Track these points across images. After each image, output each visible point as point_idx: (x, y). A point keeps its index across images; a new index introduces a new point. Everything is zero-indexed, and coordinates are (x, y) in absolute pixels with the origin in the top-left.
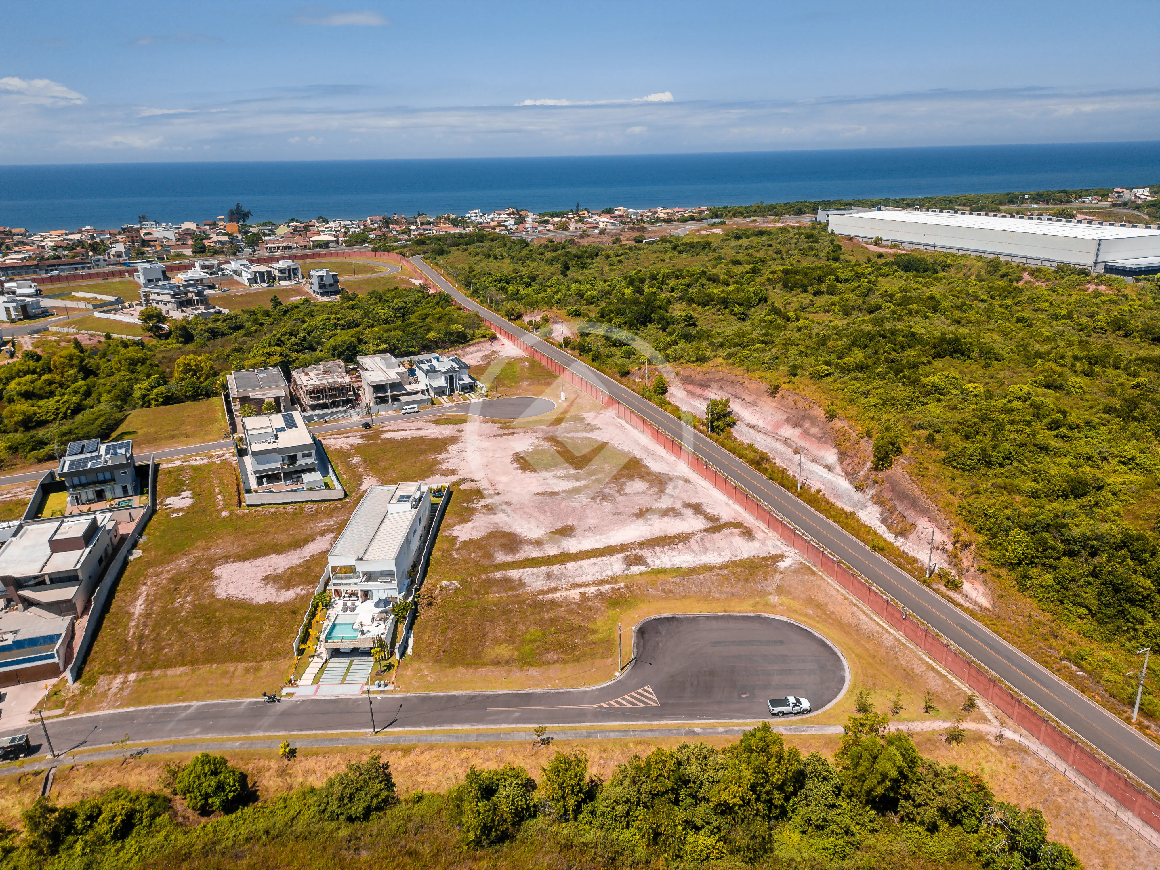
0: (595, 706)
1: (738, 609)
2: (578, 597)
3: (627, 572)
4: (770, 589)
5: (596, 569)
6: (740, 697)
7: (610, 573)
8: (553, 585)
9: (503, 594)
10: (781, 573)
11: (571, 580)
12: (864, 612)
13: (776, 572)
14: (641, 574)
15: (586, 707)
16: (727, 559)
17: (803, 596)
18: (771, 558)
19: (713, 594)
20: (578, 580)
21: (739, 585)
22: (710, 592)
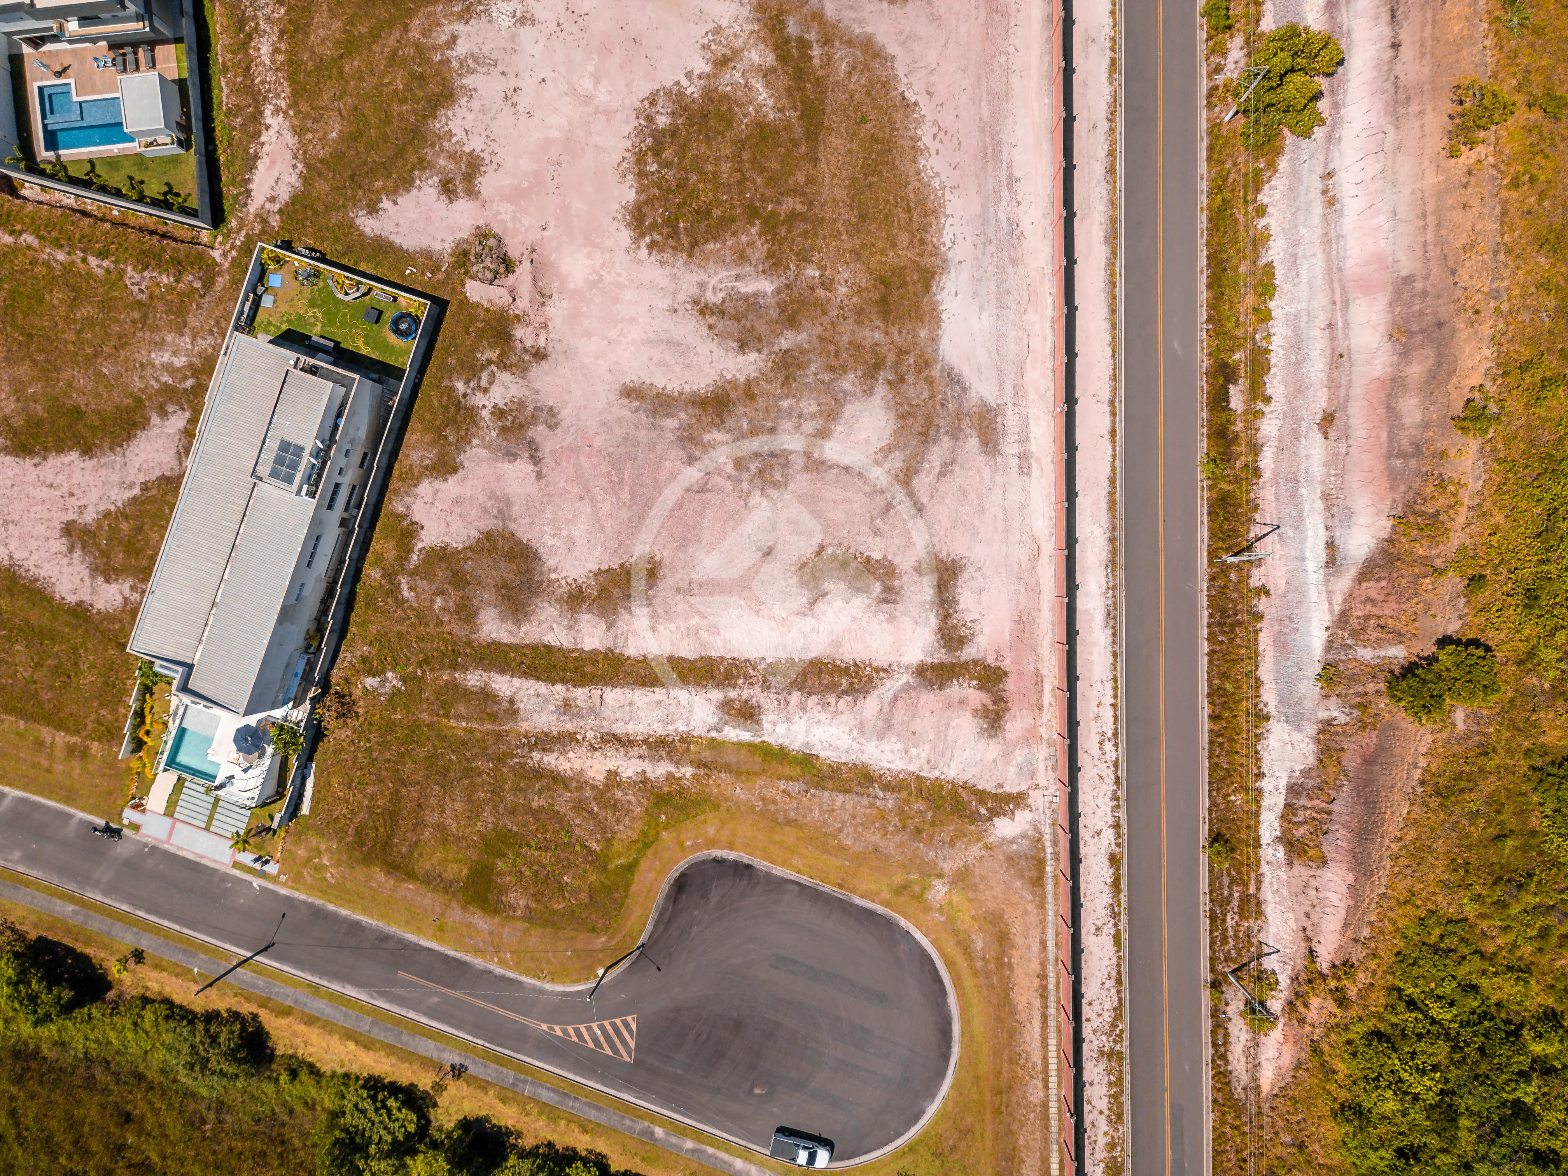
0: (544, 1027)
1: (863, 887)
2: (601, 777)
3: (713, 734)
4: (947, 867)
5: (659, 713)
6: (750, 1092)
7: (682, 728)
8: (570, 727)
9: (475, 725)
10: (986, 847)
11: (605, 723)
12: (1045, 1018)
13: (979, 840)
14: (740, 745)
15: (531, 1023)
16: (912, 768)
17: (991, 905)
18: (996, 797)
19: (842, 836)
20: (619, 729)
21: (897, 839)
22: (840, 830)
